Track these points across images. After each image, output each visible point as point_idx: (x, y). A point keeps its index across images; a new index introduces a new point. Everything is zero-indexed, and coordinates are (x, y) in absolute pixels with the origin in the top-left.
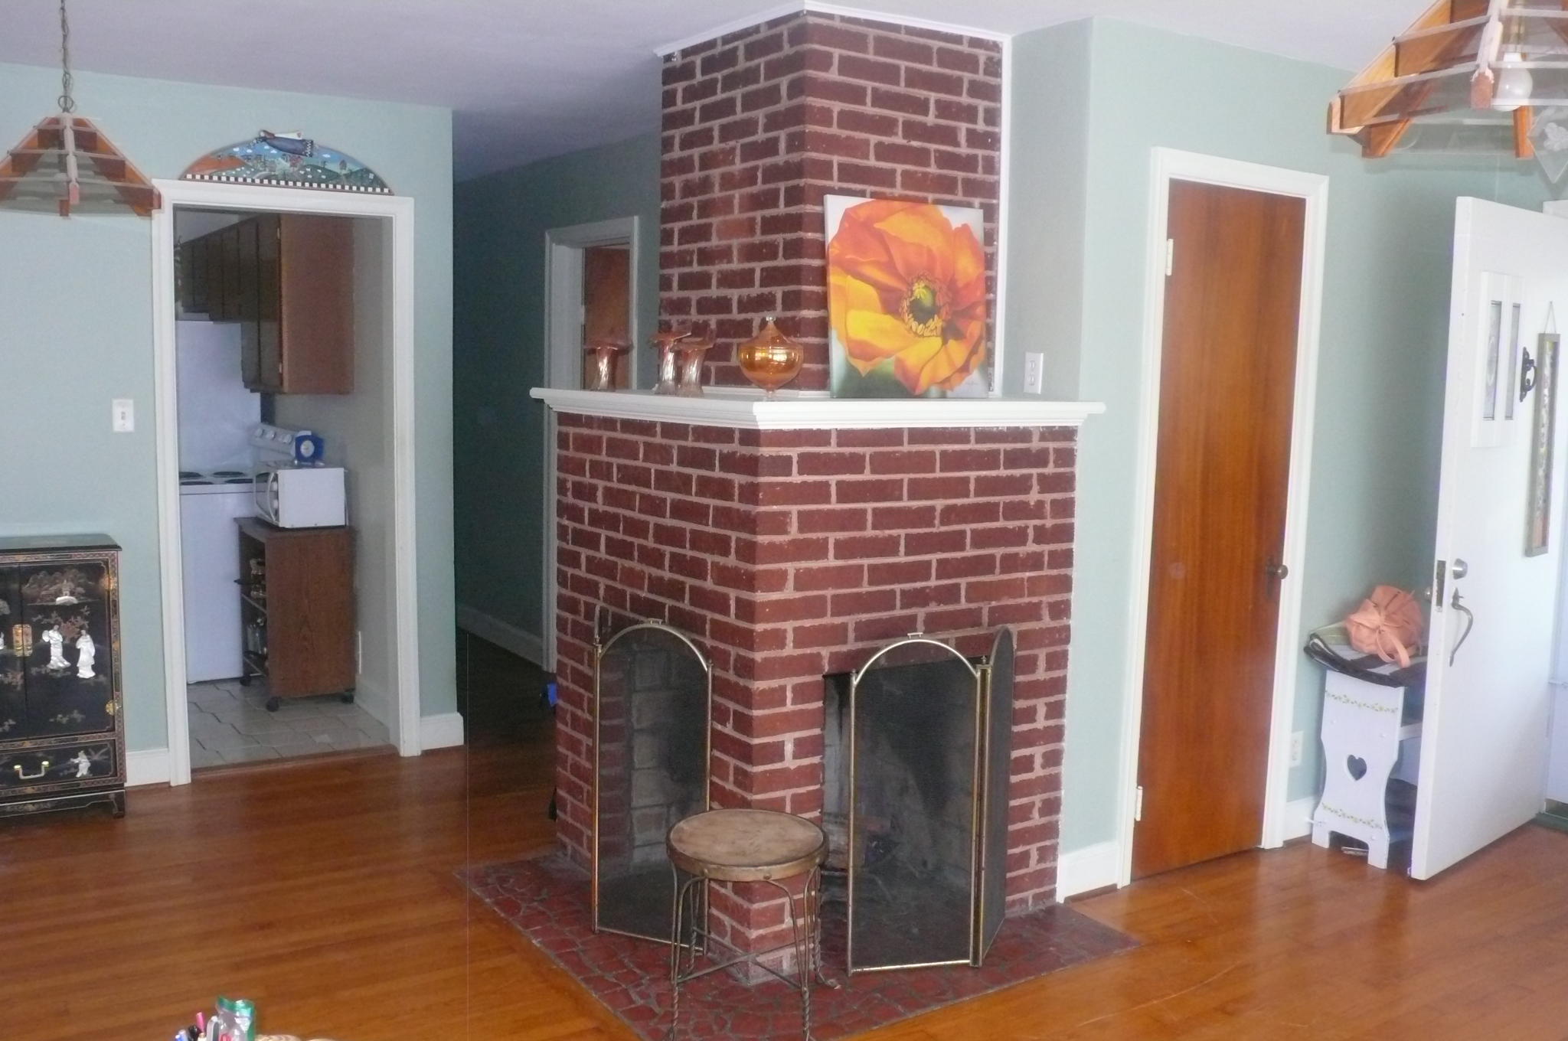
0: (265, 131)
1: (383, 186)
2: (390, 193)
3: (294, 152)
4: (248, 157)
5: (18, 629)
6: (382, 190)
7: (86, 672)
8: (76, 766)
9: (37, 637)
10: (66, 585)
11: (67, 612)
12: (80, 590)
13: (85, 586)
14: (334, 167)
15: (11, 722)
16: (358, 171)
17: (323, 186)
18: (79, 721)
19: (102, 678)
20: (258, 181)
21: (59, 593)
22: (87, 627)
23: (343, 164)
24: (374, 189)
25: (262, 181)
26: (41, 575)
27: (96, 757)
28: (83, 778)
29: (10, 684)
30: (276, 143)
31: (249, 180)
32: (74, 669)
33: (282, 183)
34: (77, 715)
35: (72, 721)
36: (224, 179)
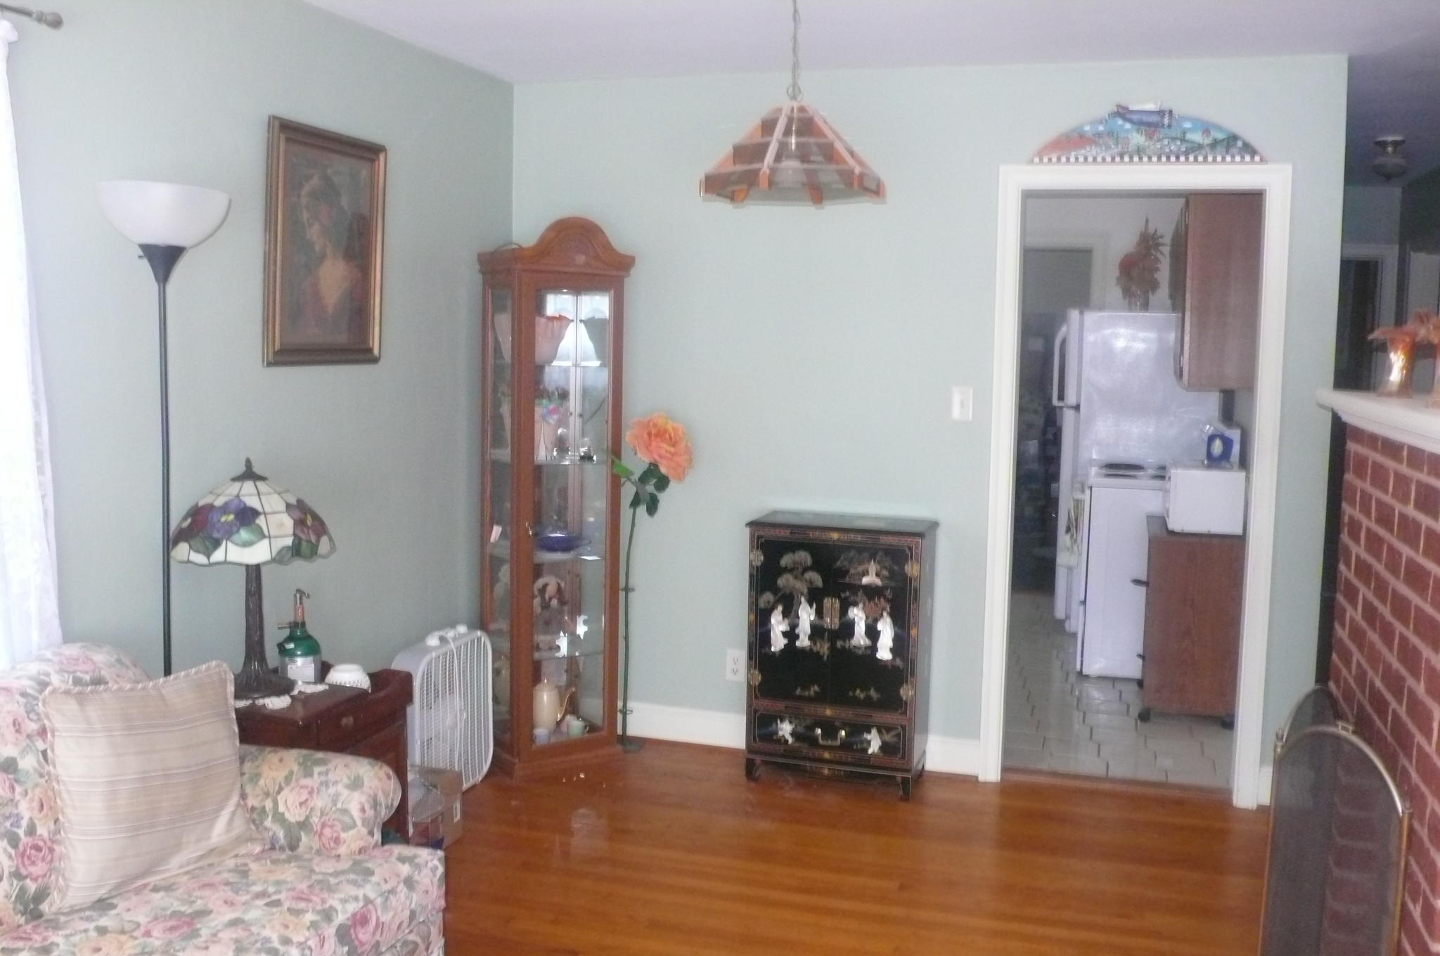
0: (1118, 106)
1: (1253, 152)
2: (1262, 160)
3: (1149, 124)
4: (1099, 135)
5: (827, 602)
6: (1252, 157)
7: (884, 652)
8: (869, 743)
9: (844, 611)
10: (873, 567)
11: (872, 593)
12: (885, 573)
13: (891, 571)
14: (1196, 137)
15: (816, 688)
16: (1224, 140)
17: (1182, 159)
18: (875, 699)
19: (899, 662)
20: (1109, 159)
21: (866, 573)
22: (888, 609)
23: (1206, 132)
24: (1243, 158)
25: (1113, 159)
26: (852, 553)
27: (888, 738)
28: (873, 754)
29: (818, 653)
30: (1128, 116)
31: (1099, 159)
32: (874, 648)
33: (1136, 159)
34: (873, 693)
35: (869, 698)
36: (1072, 159)
